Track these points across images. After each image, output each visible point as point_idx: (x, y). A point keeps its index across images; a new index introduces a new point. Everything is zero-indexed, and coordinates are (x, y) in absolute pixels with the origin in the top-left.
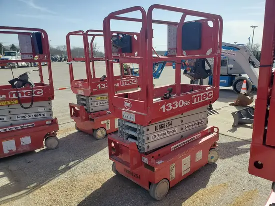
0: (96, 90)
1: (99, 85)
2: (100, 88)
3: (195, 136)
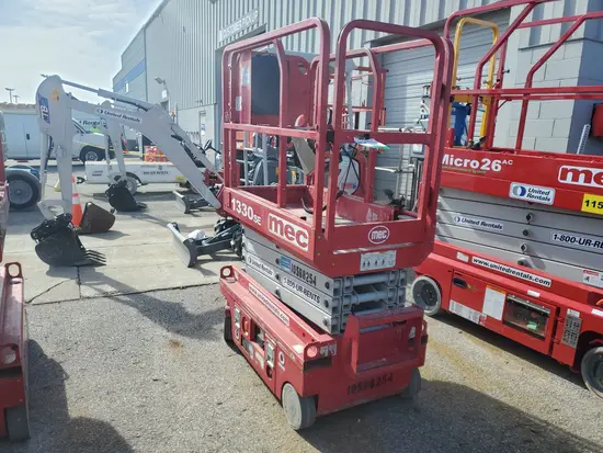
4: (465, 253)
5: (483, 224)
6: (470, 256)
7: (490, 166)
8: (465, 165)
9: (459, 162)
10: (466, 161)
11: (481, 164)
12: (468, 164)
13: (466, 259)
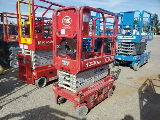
4: (50, 65)
5: (48, 57)
6: (51, 65)
7: (52, 42)
8: (46, 43)
9: (44, 42)
10: (46, 42)
11: (50, 42)
12: (47, 42)
13: (51, 66)
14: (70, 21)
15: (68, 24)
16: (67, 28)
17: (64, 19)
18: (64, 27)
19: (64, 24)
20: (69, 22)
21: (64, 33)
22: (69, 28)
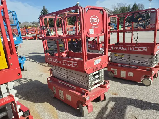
0: (110, 49)
1: (113, 47)
2: (113, 48)
3: (72, 86)
14: (97, 20)
15: (96, 23)
16: (95, 27)
17: (92, 18)
18: (93, 27)
19: (92, 23)
20: (97, 22)
21: (93, 33)
22: (97, 27)
